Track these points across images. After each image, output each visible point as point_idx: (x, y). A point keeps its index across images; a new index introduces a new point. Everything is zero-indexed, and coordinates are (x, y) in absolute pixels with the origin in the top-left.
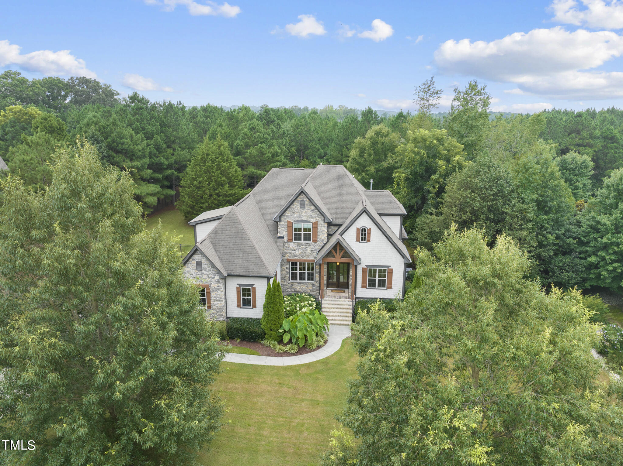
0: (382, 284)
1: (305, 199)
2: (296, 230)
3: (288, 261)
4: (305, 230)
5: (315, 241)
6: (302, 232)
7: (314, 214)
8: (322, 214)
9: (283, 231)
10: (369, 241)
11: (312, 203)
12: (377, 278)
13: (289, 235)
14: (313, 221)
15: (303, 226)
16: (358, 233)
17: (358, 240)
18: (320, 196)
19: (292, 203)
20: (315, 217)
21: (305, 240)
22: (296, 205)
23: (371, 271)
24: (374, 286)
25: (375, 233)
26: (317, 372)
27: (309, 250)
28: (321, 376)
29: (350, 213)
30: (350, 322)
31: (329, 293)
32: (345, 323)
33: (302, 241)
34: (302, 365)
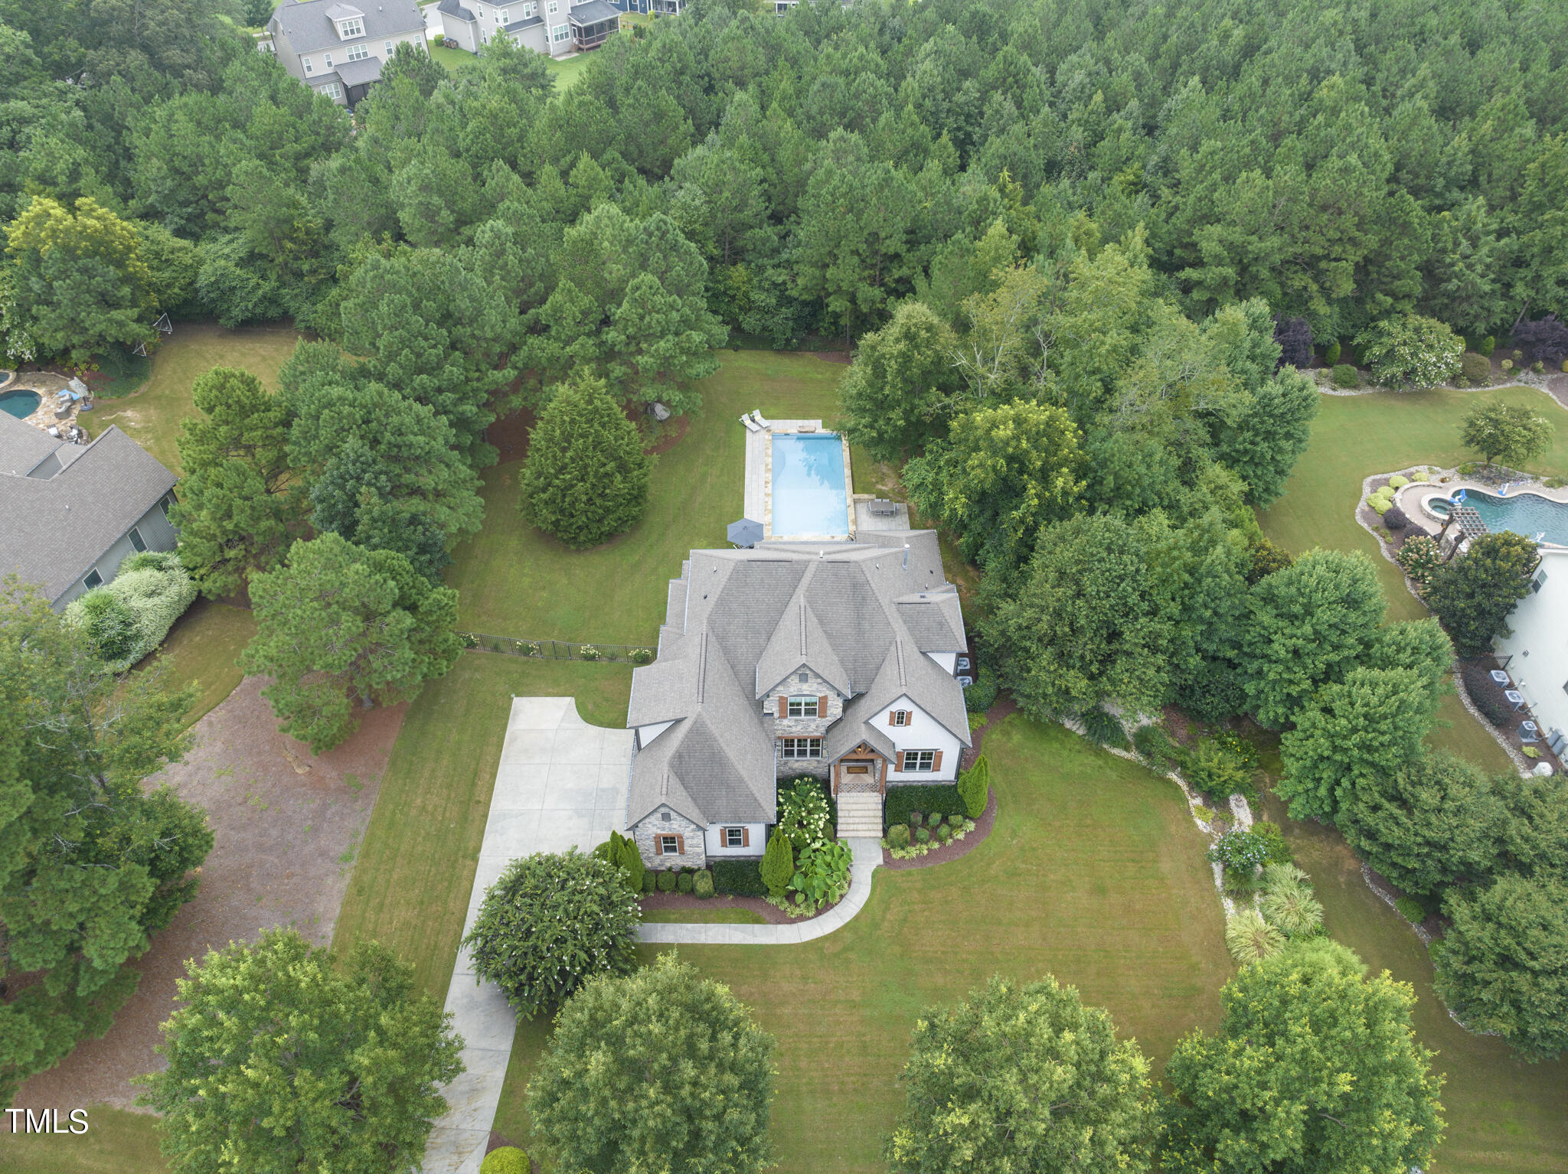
0: (925, 766)
1: (808, 673)
2: (792, 704)
3: (779, 738)
4: (807, 704)
5: (823, 715)
6: (803, 707)
7: (820, 688)
8: (834, 687)
9: (771, 707)
10: (908, 723)
11: (817, 676)
12: (918, 761)
13: (782, 710)
14: (822, 695)
15: (803, 700)
16: (892, 716)
17: (891, 724)
18: (825, 632)
19: (787, 678)
20: (824, 691)
21: (807, 714)
22: (795, 679)
23: (911, 754)
24: (913, 768)
25: (918, 717)
26: (846, 949)
27: (813, 726)
28: (852, 955)
29: (878, 668)
30: (881, 834)
31: (846, 779)
32: (873, 834)
33: (803, 716)
34: (826, 938)
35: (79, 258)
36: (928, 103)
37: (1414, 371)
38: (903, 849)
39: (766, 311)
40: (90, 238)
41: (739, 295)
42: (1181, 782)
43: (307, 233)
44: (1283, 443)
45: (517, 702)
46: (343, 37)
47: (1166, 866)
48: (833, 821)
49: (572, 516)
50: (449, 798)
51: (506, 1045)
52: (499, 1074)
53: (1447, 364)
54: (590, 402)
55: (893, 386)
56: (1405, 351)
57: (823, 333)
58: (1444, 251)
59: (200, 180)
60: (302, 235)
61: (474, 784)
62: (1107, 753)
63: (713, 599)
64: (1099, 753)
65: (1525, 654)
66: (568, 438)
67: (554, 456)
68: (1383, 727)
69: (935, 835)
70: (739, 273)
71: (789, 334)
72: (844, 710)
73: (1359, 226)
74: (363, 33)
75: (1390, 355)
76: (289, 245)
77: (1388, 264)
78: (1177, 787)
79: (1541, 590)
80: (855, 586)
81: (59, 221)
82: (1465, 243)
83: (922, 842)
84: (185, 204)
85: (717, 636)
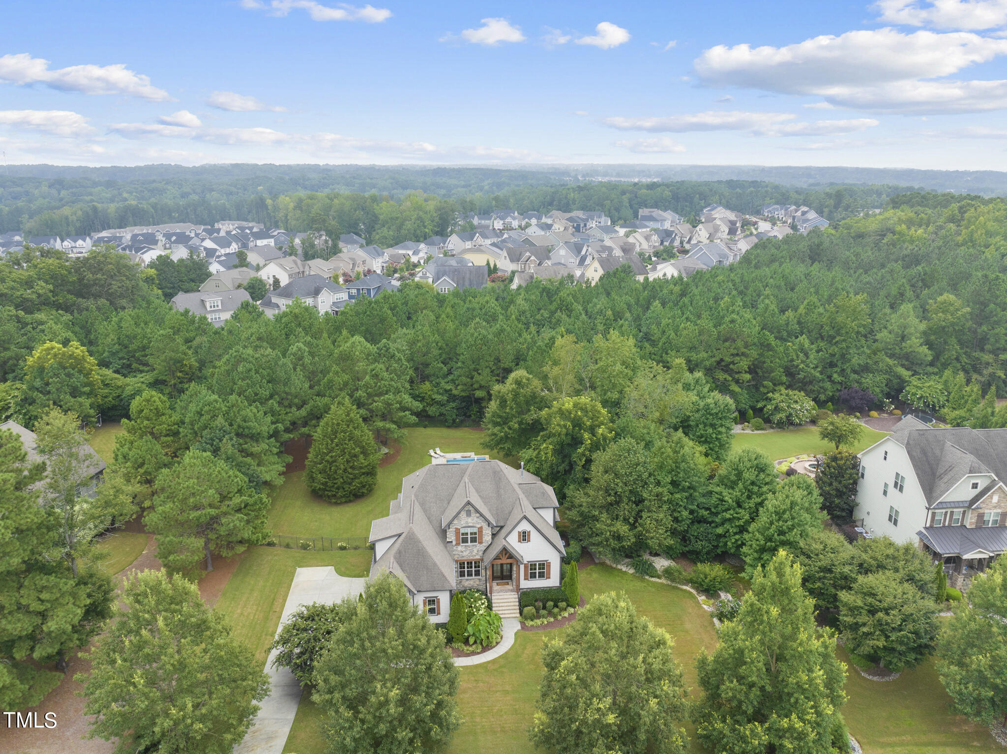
0: (542, 575)
1: (471, 509)
2: (463, 534)
3: (456, 561)
4: (471, 534)
5: (481, 543)
6: (469, 536)
7: (479, 521)
8: (486, 520)
9: (451, 536)
10: (529, 541)
11: (477, 511)
12: (537, 571)
13: (457, 539)
14: (479, 526)
15: (469, 531)
16: (519, 536)
17: (519, 541)
18: (480, 496)
19: (459, 513)
20: (481, 523)
21: (471, 542)
22: (463, 514)
23: (533, 566)
24: (535, 577)
25: (534, 535)
26: (501, 667)
27: (475, 551)
28: (504, 670)
29: (510, 513)
30: (518, 615)
31: (496, 587)
32: (514, 615)
33: (469, 543)
34: (488, 662)
35: (67, 368)
36: (523, 318)
37: (791, 415)
38: (532, 620)
39: (441, 404)
40: (75, 358)
41: (427, 396)
42: (692, 591)
43: (190, 368)
44: (720, 429)
45: (298, 570)
46: (209, 309)
47: (688, 626)
48: (490, 607)
49: (335, 479)
50: (257, 610)
51: (291, 716)
52: (287, 730)
53: (807, 410)
54: (348, 415)
55: (511, 408)
56: (783, 405)
57: (473, 417)
58: (792, 360)
59: (132, 347)
60: (187, 369)
61: (272, 604)
62: (648, 581)
63: (416, 487)
64: (643, 580)
65: (868, 513)
66: (335, 433)
67: (327, 444)
68: (786, 516)
69: (550, 613)
70: (427, 386)
71: (454, 417)
72: (493, 539)
73: (746, 347)
74: (220, 307)
75: (777, 409)
76: (179, 374)
77: (765, 365)
78: (690, 593)
79: (865, 476)
80: (495, 473)
81: (59, 349)
82: (801, 355)
83: (543, 617)
84: (122, 358)
85: (420, 503)
